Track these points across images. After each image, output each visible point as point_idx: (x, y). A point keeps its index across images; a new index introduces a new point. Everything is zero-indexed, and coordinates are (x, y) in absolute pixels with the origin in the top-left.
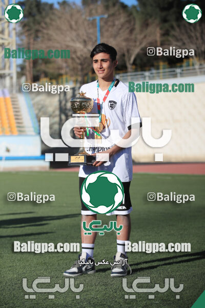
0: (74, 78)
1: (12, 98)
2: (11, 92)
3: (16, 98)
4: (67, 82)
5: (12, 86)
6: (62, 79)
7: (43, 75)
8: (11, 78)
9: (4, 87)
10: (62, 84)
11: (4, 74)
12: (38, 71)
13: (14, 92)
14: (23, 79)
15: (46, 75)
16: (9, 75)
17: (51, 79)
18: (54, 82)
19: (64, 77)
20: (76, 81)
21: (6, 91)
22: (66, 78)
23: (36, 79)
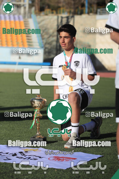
0: (68, 10)
1: (25, 22)
2: (24, 17)
3: (28, 22)
4: (63, 12)
5: (25, 13)
6: (60, 10)
7: (47, 7)
9: (20, 14)
10: (60, 13)
11: (20, 5)
12: (43, 4)
13: (26, 17)
14: (33, 9)
15: (49, 7)
16: (23, 5)
17: (52, 10)
18: (54, 12)
19: (62, 9)
20: (70, 12)
21: (21, 17)
22: (63, 10)
23: (42, 9)
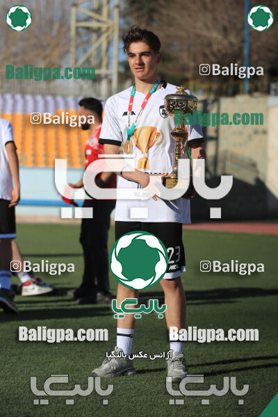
8: (110, 82)
